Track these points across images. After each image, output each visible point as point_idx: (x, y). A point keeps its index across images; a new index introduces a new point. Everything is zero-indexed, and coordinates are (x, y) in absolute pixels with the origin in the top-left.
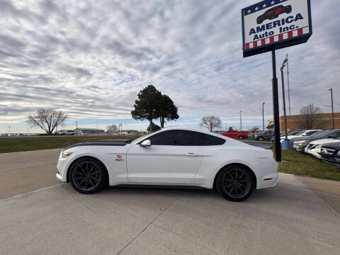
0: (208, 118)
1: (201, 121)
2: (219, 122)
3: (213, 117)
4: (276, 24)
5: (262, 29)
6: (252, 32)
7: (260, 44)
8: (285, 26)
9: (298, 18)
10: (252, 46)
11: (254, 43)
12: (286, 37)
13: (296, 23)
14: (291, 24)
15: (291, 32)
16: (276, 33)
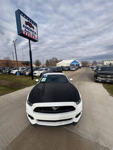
4: (31, 30)
5: (27, 28)
6: (24, 26)
7: (27, 34)
8: (33, 33)
9: (35, 33)
10: (24, 33)
11: (25, 33)
12: (33, 38)
13: (35, 35)
14: (34, 34)
15: (34, 37)
16: (31, 34)
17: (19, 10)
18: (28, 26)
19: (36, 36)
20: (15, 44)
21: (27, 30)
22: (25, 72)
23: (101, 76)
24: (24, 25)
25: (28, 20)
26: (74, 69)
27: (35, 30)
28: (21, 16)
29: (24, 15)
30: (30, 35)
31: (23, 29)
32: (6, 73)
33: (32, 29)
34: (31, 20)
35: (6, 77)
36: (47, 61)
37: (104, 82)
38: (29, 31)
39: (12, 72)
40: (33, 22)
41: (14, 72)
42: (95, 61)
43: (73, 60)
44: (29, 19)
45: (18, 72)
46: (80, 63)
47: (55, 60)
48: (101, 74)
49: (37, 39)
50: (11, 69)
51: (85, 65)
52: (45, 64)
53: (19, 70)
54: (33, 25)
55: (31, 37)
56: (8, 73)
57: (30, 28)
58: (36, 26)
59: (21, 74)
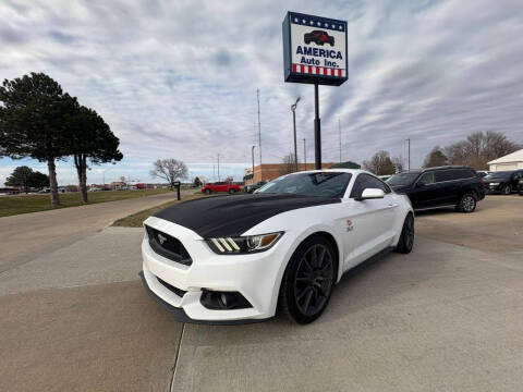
0: (165, 162)
1: (153, 168)
2: (185, 170)
3: (174, 162)
4: (322, 52)
5: (309, 51)
6: (299, 50)
7: (307, 71)
8: (329, 59)
9: (339, 56)
10: (298, 71)
12: (329, 74)
13: (338, 60)
14: (333, 60)
15: (333, 71)
16: (322, 64)
17: (289, 13)
18: (313, 45)
19: (340, 63)
21: (308, 57)
24: (299, 48)
25: (315, 25)
27: (338, 47)
28: (294, 27)
29: (302, 19)
30: (318, 68)
31: (296, 59)
33: (327, 47)
34: (323, 21)
38: (316, 58)
44: (316, 21)
47: (483, 146)
49: (344, 72)
54: (331, 33)
55: (322, 73)
57: (320, 47)
58: (344, 29)
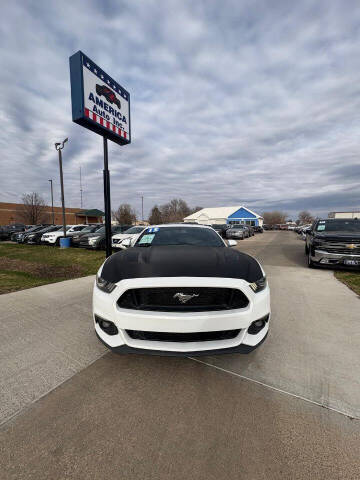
4: (111, 110)
5: (101, 103)
6: (91, 97)
7: (98, 121)
8: (117, 119)
9: (124, 120)
10: (91, 117)
11: (94, 115)
12: (117, 132)
13: (123, 123)
14: (121, 122)
15: (120, 131)
16: (111, 121)
17: (81, 53)
18: (103, 98)
19: (125, 126)
20: (60, 152)
21: (99, 108)
22: (87, 238)
23: (328, 245)
24: (91, 95)
25: (105, 81)
26: (239, 233)
27: (123, 111)
28: (86, 71)
29: (93, 67)
30: (108, 123)
31: (89, 105)
32: (26, 240)
33: (114, 106)
34: (113, 83)
35: (25, 251)
36: (155, 210)
37: (337, 267)
38: (107, 113)
39: (46, 237)
40: (119, 88)
41: (52, 237)
42: (308, 215)
43: (237, 208)
44: (106, 78)
45: (65, 236)
46: (258, 216)
47: (178, 208)
48: (327, 239)
49: (128, 136)
50: (41, 228)
51: (274, 223)
52: (147, 218)
53: (68, 233)
54: (118, 97)
55: (111, 128)
56: (34, 239)
57: (110, 104)
58: (128, 99)
59: (73, 244)
